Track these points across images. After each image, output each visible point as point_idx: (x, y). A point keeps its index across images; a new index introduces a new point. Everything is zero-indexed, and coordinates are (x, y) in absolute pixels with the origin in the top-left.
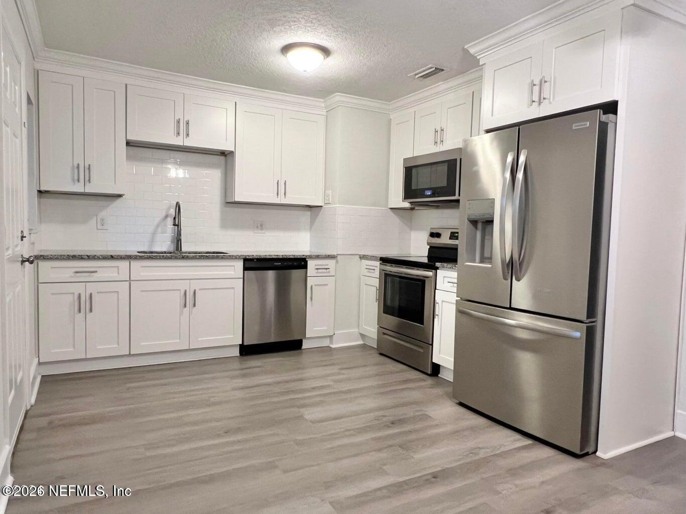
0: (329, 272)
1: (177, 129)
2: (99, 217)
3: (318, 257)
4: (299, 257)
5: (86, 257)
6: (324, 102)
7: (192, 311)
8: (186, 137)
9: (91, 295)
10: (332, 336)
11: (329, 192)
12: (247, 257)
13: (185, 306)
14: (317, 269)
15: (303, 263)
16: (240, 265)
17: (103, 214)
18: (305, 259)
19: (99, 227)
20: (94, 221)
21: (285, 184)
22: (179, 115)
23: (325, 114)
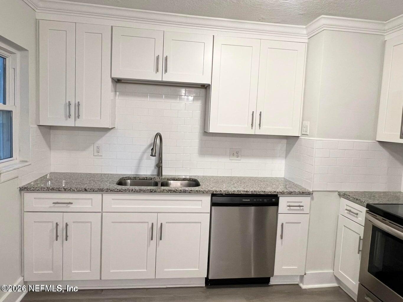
0: (303, 210)
1: (156, 66)
2: (96, 145)
3: (290, 194)
4: (270, 193)
5: (63, 189)
6: (306, 28)
7: (159, 244)
8: (165, 73)
9: (67, 225)
10: (303, 276)
11: (307, 123)
12: (215, 193)
13: (152, 239)
14: (289, 206)
15: (274, 200)
16: (207, 200)
17: (99, 142)
18: (277, 195)
19: (96, 154)
20: (91, 148)
21: (260, 115)
22: (159, 52)
23: (307, 41)
